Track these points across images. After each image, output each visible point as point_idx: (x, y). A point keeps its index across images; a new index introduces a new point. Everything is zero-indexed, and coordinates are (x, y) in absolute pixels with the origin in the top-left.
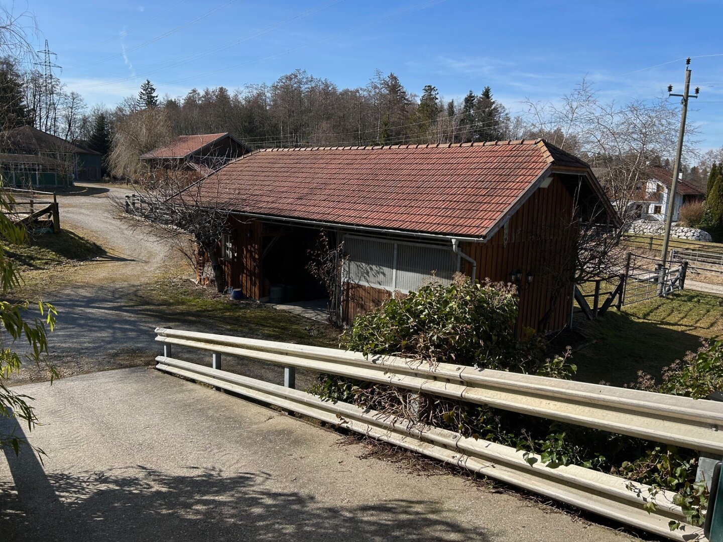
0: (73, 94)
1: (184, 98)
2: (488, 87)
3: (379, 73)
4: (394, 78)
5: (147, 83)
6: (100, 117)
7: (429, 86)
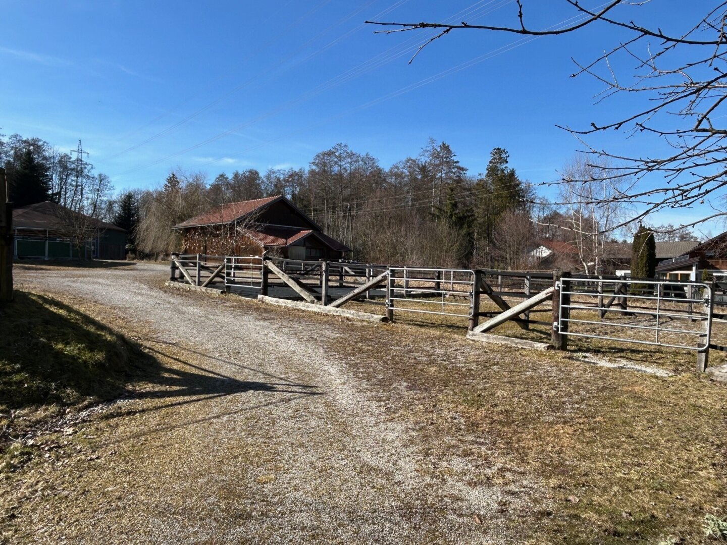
0: (100, 175)
1: (210, 183)
2: (513, 169)
3: (432, 141)
4: (446, 148)
5: (172, 176)
6: (128, 196)
7: (498, 149)
